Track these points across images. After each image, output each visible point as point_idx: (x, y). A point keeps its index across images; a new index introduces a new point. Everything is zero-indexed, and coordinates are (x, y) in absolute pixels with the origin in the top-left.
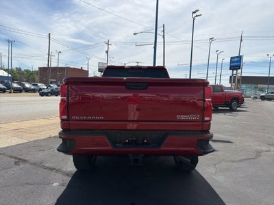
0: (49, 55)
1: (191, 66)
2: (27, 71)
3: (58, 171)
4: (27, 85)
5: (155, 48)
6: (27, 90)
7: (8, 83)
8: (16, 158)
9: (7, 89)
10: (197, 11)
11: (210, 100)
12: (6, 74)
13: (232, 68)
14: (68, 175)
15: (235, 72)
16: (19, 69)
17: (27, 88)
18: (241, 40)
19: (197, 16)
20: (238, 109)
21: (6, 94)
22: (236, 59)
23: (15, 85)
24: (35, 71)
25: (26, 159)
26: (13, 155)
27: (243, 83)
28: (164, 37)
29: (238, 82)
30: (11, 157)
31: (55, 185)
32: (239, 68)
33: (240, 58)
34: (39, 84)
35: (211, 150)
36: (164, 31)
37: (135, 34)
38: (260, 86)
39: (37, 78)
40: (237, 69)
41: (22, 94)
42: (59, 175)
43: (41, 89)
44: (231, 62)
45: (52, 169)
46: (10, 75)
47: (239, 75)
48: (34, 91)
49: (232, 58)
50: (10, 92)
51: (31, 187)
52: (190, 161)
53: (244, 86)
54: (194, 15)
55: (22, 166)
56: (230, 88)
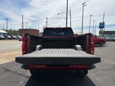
0: (22, 24)
1: (82, 27)
2: (14, 31)
3: (24, 75)
4: (14, 37)
5: (67, 20)
6: (14, 39)
7: (6, 36)
8: (5, 69)
9: (6, 38)
10: (85, 3)
11: (93, 43)
12: (5, 32)
13: (100, 28)
14: (27, 77)
15: (101, 29)
16: (11, 30)
17: (14, 38)
18: (104, 16)
19: (85, 6)
20: (103, 45)
21: (5, 40)
22: (102, 24)
23: (9, 37)
24: (17, 31)
25: (9, 69)
26: (5, 68)
27: (105, 34)
28: (70, 15)
29: (103, 34)
30: (4, 69)
31: (21, 82)
32: (103, 28)
33: (104, 23)
34: (19, 36)
35: (95, 67)
36: (70, 12)
37: (58, 14)
38: (112, 35)
39: (18, 33)
40: (102, 28)
41: (12, 40)
42: (24, 78)
43: (19, 38)
44: (100, 25)
45: (21, 74)
46: (7, 33)
47: (103, 31)
48: (17, 39)
49: (100, 23)
50: (7, 40)
51: (10, 83)
52: (84, 72)
53: (105, 35)
54: (84, 5)
55: (8, 73)
56: (99, 36)
